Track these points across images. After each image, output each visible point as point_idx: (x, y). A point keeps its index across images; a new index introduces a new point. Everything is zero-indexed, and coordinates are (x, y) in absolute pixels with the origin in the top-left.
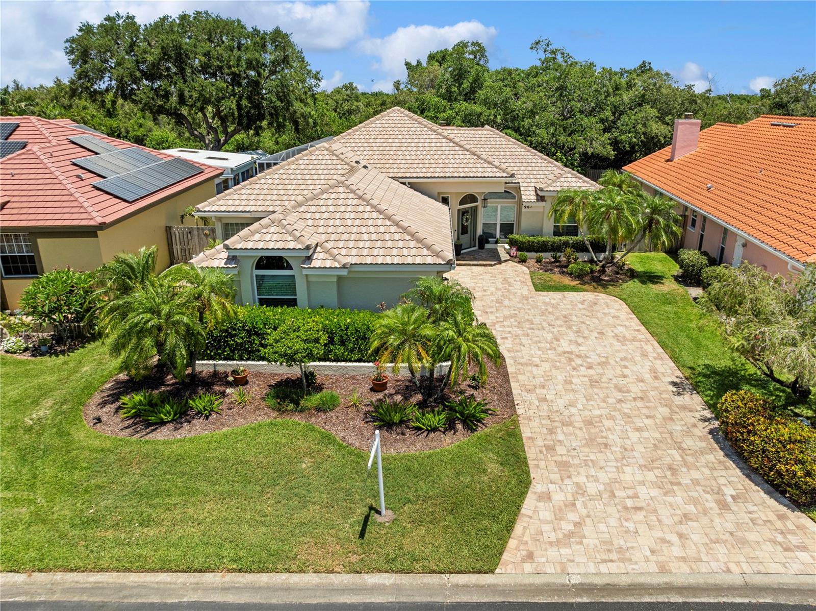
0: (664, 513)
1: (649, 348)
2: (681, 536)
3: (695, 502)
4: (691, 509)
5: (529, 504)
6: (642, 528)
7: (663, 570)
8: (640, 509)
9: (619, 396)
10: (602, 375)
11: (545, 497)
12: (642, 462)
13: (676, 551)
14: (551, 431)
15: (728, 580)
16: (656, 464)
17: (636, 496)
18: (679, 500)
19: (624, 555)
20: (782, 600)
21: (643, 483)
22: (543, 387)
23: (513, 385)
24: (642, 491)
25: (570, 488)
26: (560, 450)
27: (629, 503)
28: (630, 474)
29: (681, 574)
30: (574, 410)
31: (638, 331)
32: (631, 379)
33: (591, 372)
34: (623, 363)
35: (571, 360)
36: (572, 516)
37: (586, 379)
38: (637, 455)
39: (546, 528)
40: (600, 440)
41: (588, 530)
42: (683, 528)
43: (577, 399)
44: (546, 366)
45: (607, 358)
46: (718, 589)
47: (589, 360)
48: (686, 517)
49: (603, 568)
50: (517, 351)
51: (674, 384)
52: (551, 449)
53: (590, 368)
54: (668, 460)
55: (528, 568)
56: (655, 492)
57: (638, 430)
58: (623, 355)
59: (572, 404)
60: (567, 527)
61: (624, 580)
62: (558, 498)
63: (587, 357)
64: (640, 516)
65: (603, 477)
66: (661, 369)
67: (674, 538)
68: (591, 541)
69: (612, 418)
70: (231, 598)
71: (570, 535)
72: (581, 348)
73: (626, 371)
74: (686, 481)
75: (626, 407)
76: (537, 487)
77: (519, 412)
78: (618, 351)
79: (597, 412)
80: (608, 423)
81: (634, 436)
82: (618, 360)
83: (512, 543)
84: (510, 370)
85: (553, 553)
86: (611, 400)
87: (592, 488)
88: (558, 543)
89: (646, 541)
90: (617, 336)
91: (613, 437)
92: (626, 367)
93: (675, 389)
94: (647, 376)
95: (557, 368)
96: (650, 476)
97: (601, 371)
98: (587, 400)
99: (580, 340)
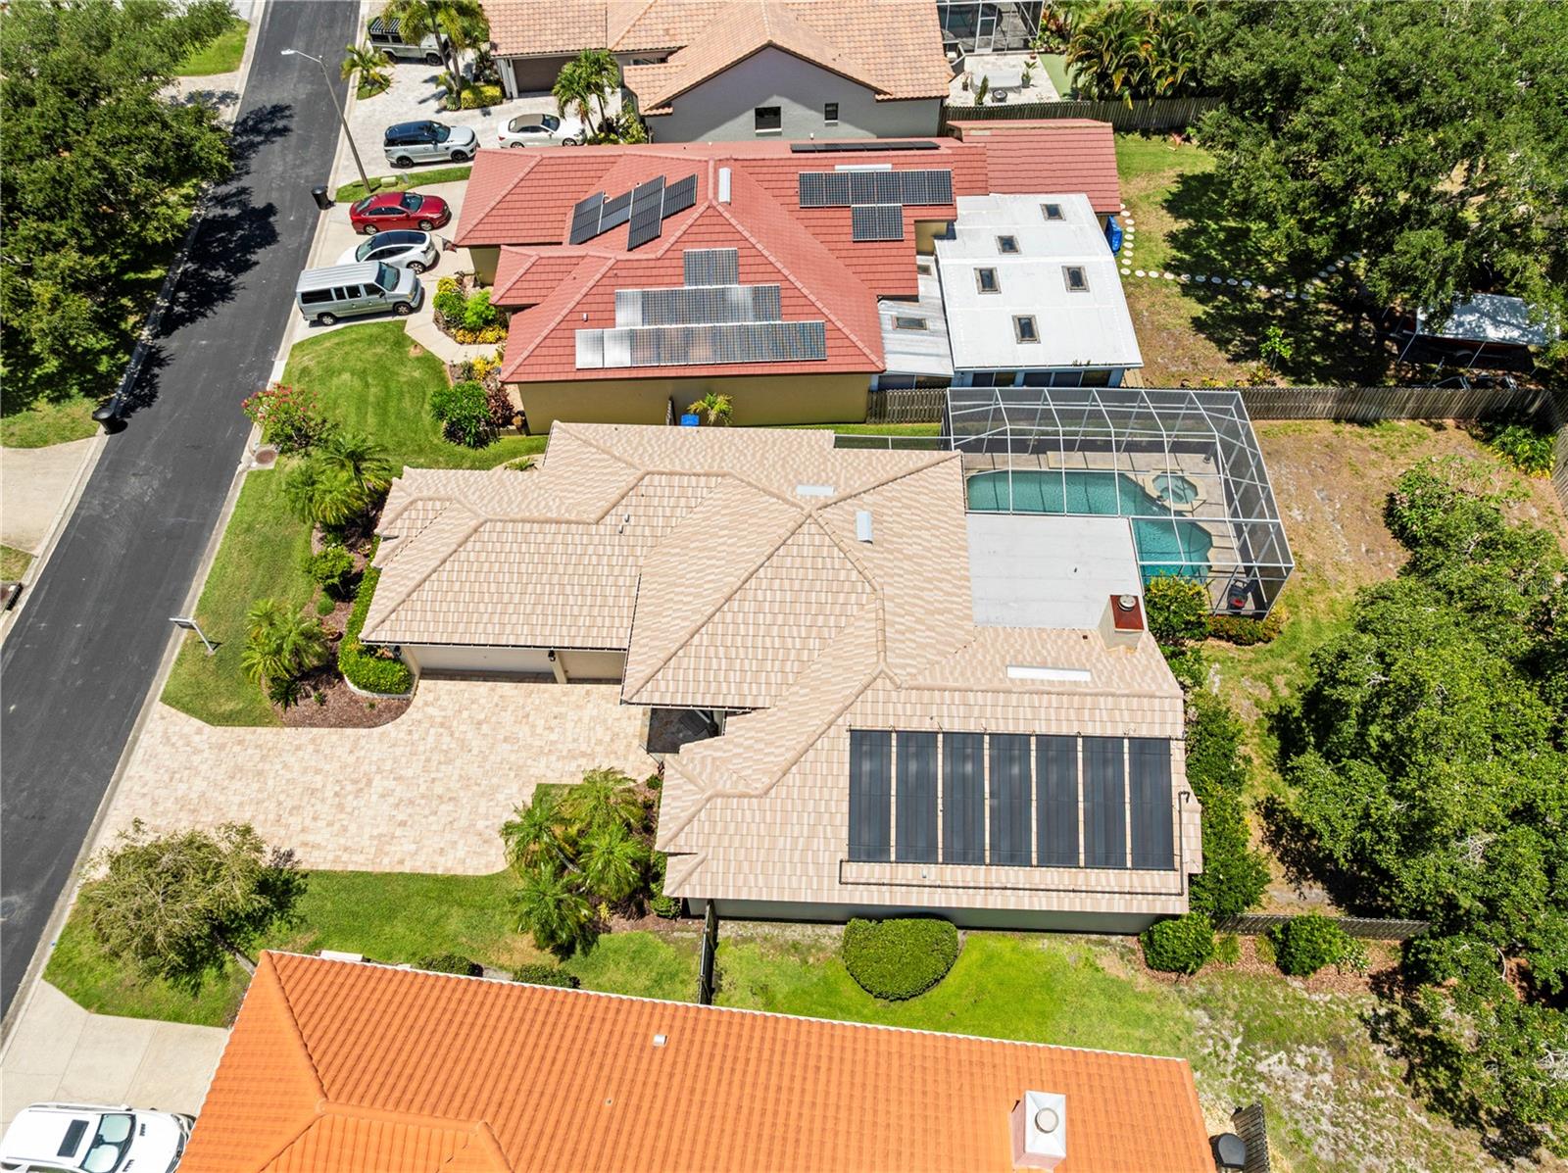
0: (163, 792)
1: (361, 859)
2: (144, 795)
3: (164, 813)
4: (161, 809)
5: (197, 723)
6: (158, 777)
7: (130, 778)
8: (171, 780)
9: (289, 804)
10: (323, 800)
11: (199, 732)
12: (208, 795)
13: (137, 788)
14: (257, 747)
15: (112, 807)
16: (202, 803)
17: (181, 781)
18: (169, 804)
19: (146, 762)
20: (92, 828)
21: (190, 788)
22: (317, 751)
23: (325, 731)
24: (184, 787)
25: (201, 746)
26: (237, 749)
27: (177, 776)
28: (199, 785)
29: (124, 786)
30: (279, 767)
31: (401, 862)
32: (308, 822)
33: (329, 793)
34: (337, 826)
35: (355, 782)
36: (180, 743)
37: (319, 786)
38: (216, 794)
39: (177, 728)
40: (238, 776)
41: (168, 749)
42: (149, 797)
43: (292, 772)
44: (351, 759)
45: (351, 814)
46: (110, 800)
47: (350, 797)
48: (155, 803)
49: (141, 751)
50: (380, 741)
51: (290, 854)
52: (240, 742)
53: (336, 794)
54: (203, 811)
55: (156, 716)
56: (180, 793)
57: (241, 804)
58: (353, 828)
59: (285, 766)
60: (174, 739)
61: (132, 758)
62: (197, 738)
63: (356, 797)
64: (166, 778)
65: (204, 767)
66: (316, 853)
67: (145, 790)
68: (160, 749)
69: (260, 791)
70: (188, 599)
71: (168, 739)
72: (374, 798)
73: (321, 824)
74: (182, 815)
75: (272, 806)
76: (207, 728)
77: (287, 730)
78: (360, 827)
79: (271, 782)
80: (255, 786)
81: (237, 799)
82: (345, 823)
83: (173, 710)
84: (349, 731)
85: (160, 729)
86: (282, 797)
87: (196, 759)
88: (165, 732)
89: (149, 775)
90: (393, 837)
91: (237, 785)
92: (330, 824)
93: (282, 851)
94: (310, 838)
95: (344, 767)
96: (194, 796)
97: (329, 802)
98: (288, 781)
99: (391, 800)
